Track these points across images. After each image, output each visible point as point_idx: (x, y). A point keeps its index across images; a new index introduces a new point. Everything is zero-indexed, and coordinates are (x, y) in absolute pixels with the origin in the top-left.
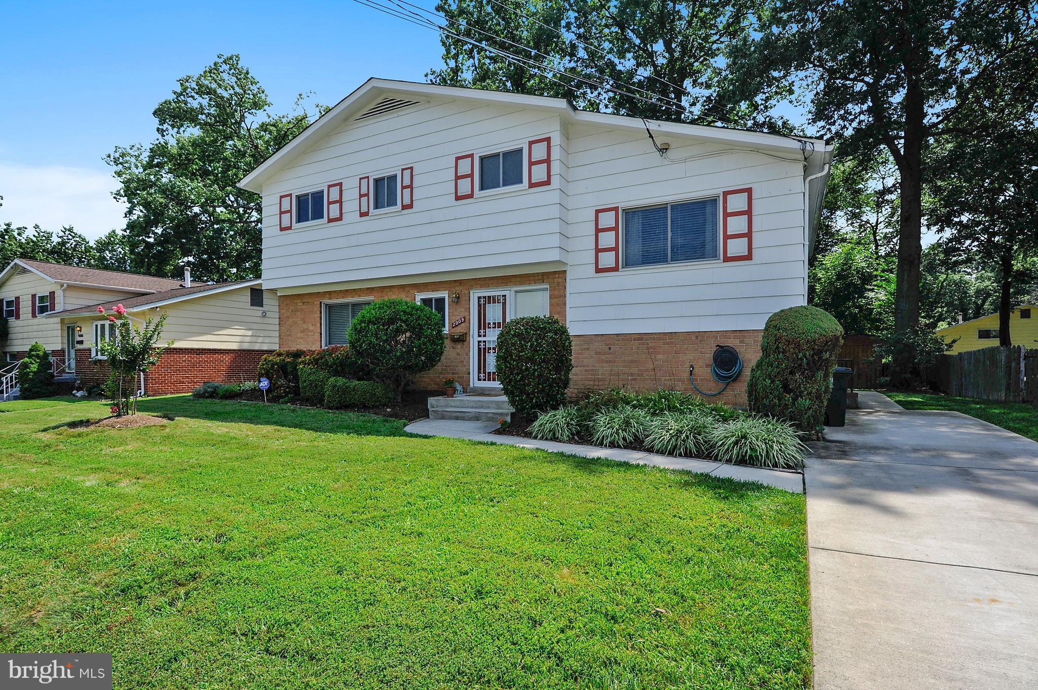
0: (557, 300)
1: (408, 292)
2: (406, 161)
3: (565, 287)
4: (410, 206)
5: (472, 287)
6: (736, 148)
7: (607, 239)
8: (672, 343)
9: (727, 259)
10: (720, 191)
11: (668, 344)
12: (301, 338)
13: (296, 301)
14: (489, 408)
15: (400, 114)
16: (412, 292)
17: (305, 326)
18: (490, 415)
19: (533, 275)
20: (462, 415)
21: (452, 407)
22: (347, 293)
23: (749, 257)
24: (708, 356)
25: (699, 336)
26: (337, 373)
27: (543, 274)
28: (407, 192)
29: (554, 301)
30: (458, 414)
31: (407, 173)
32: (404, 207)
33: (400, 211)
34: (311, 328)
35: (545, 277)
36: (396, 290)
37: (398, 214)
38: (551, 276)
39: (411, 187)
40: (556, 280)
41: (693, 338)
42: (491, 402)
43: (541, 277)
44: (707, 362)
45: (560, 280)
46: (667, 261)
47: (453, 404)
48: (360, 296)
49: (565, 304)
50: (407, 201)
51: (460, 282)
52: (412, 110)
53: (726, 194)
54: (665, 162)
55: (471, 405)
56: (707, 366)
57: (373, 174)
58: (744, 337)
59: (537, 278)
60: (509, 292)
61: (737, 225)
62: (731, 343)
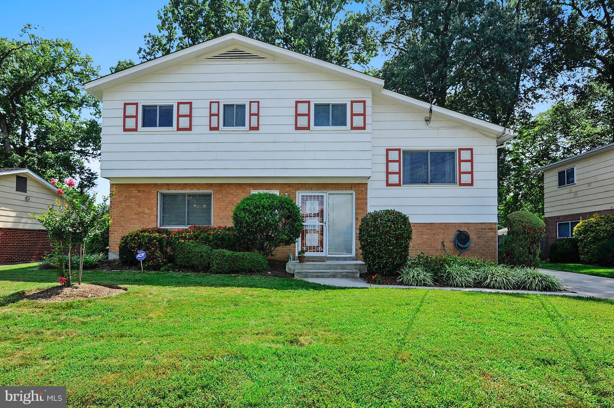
0: (361, 201)
1: (245, 188)
2: (254, 96)
3: (366, 193)
4: (257, 128)
5: (299, 189)
6: (465, 126)
7: (394, 167)
8: (431, 229)
9: (461, 184)
10: (457, 148)
11: (429, 229)
12: (136, 219)
13: (130, 189)
14: (336, 269)
15: (249, 62)
16: (247, 189)
17: (140, 210)
18: (344, 273)
19: (345, 184)
20: (322, 274)
21: (306, 269)
22: (185, 186)
23: (471, 184)
24: (451, 236)
25: (446, 226)
26: (217, 246)
27: (352, 184)
28: (255, 119)
29: (359, 201)
30: (319, 274)
31: (254, 106)
32: (251, 128)
33: (248, 131)
34: (147, 211)
35: (353, 186)
36: (234, 186)
37: (246, 132)
38: (357, 186)
39: (257, 115)
40: (360, 189)
41: (443, 226)
42: (338, 265)
43: (351, 186)
44: (451, 240)
45: (363, 189)
46: (427, 183)
47: (307, 268)
48: (199, 189)
49: (366, 204)
50: (254, 124)
51: (290, 185)
52: (259, 62)
53: (460, 150)
54: (428, 128)
55: (321, 267)
56: (451, 242)
57: (223, 100)
58: (470, 226)
59: (347, 186)
60: (325, 194)
61: (466, 167)
62: (463, 229)
